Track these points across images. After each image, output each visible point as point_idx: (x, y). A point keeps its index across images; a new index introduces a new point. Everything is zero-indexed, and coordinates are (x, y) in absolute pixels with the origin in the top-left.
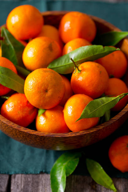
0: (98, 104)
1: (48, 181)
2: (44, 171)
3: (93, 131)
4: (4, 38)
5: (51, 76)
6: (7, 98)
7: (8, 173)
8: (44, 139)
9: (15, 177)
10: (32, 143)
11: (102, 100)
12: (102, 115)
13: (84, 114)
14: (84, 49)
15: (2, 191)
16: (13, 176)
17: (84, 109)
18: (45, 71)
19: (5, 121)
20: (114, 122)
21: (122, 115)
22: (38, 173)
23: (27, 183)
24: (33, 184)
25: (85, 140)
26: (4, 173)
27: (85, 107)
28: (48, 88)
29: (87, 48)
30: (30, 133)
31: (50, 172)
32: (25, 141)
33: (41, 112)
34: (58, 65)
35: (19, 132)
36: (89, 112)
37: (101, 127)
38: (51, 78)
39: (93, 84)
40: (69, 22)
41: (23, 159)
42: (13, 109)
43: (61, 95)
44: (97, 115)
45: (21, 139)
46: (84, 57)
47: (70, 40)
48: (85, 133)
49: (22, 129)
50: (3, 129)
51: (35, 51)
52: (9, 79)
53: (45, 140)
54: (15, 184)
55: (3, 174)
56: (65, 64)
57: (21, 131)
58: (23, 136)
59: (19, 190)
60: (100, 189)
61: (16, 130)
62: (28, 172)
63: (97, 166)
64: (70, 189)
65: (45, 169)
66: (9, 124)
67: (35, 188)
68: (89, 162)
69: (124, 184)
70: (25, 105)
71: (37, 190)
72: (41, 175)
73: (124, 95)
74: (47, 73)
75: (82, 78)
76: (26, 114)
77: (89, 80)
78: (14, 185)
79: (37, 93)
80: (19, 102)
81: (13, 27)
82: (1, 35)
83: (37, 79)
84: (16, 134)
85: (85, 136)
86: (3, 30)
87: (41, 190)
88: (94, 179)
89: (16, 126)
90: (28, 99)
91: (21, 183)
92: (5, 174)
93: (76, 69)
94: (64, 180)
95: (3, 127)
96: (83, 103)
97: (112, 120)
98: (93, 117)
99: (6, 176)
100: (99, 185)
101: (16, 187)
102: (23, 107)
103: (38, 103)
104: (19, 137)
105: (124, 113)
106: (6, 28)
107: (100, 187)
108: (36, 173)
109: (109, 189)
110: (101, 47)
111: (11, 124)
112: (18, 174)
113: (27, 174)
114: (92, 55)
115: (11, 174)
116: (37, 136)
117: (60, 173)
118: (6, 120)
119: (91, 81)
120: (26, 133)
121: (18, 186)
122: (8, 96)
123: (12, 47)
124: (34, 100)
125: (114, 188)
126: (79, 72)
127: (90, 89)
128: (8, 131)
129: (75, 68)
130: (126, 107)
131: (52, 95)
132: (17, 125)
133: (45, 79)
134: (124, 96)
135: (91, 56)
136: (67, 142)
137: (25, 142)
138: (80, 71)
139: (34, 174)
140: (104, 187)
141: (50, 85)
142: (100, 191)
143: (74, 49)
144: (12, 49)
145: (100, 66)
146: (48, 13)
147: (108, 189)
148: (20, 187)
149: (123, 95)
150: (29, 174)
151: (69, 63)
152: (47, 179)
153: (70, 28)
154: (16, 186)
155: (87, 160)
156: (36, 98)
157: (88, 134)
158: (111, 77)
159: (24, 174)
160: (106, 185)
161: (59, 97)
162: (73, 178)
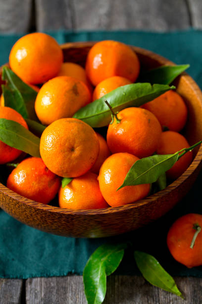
0: (148, 165)
1: (80, 286)
2: (73, 271)
3: (143, 204)
4: (7, 81)
5: (78, 128)
6: (15, 165)
7: (21, 278)
8: (72, 219)
9: (31, 283)
10: (54, 228)
11: (153, 158)
12: (155, 180)
13: (129, 179)
14: (123, 89)
15: (13, 303)
16: (28, 281)
17: (128, 172)
18: (70, 122)
19: (14, 196)
20: (173, 190)
21: (184, 180)
22: (65, 274)
23: (49, 290)
24: (58, 290)
25: (132, 219)
26: (15, 277)
27: (129, 169)
28: (75, 146)
29: (128, 88)
30: (52, 211)
31: (82, 272)
32: (45, 225)
33: (65, 182)
34: (87, 114)
35: (36, 211)
36: (136, 176)
37: (154, 199)
38: (78, 131)
39: (139, 138)
40: (100, 55)
41: (41, 256)
42: (25, 179)
43: (93, 155)
44: (147, 180)
45: (38, 222)
46: (124, 101)
47: (103, 79)
48: (132, 207)
49: (40, 206)
50: (12, 210)
51: (54, 95)
52: (17, 136)
53: (73, 221)
54: (32, 292)
55: (13, 278)
56: (97, 113)
57: (39, 209)
58: (42, 218)
59: (38, 301)
60: (157, 293)
61: (31, 207)
62: (50, 274)
63: (151, 261)
64: (113, 296)
65: (75, 269)
66: (21, 200)
67: (61, 295)
68: (139, 255)
69: (191, 285)
70: (42, 173)
71: (65, 299)
72: (69, 278)
73: (185, 151)
74: (73, 124)
75: (123, 130)
76: (44, 186)
77: (133, 132)
78: (30, 292)
79: (59, 153)
80: (33, 169)
81: (19, 64)
82: (3, 78)
83: (59, 132)
84: (31, 215)
85: (132, 213)
86: (5, 71)
87: (70, 298)
88: (148, 280)
89: (30, 203)
90: (46, 164)
91: (41, 289)
92: (17, 278)
93: (113, 117)
94: (103, 282)
95: (12, 206)
96: (126, 164)
97: (170, 187)
98: (142, 183)
99: (18, 282)
100: (155, 287)
101: (34, 297)
102: (40, 176)
103: (61, 168)
104: (35, 219)
105: (187, 177)
106: (10, 68)
107: (157, 290)
108: (62, 275)
109: (170, 293)
110: (148, 85)
111: (23, 200)
112: (35, 277)
113: (48, 276)
114: (136, 98)
115: (26, 278)
116: (61, 215)
117: (97, 272)
118: (16, 195)
119: (136, 134)
120: (45, 211)
121: (36, 294)
122: (16, 163)
123: (19, 94)
124: (55, 164)
125: (178, 291)
126: (119, 122)
127: (136, 145)
128: (19, 212)
129: (112, 115)
130: (189, 168)
131: (81, 156)
132: (32, 201)
133: (69, 133)
134: (185, 153)
135: (134, 99)
136: (106, 222)
137: (45, 227)
138: (120, 120)
139: (59, 277)
140: (163, 291)
141: (77, 141)
142: (157, 295)
143: (108, 91)
144: (18, 96)
145: (148, 112)
146: (69, 45)
147: (168, 292)
148: (39, 296)
149: (183, 151)
150: (51, 277)
151: (102, 111)
152: (79, 283)
153: (102, 63)
154: (34, 294)
155: (136, 253)
156: (57, 161)
157: (136, 208)
158: (165, 129)
159: (44, 277)
160: (165, 287)
161: (91, 158)
162: (116, 278)
